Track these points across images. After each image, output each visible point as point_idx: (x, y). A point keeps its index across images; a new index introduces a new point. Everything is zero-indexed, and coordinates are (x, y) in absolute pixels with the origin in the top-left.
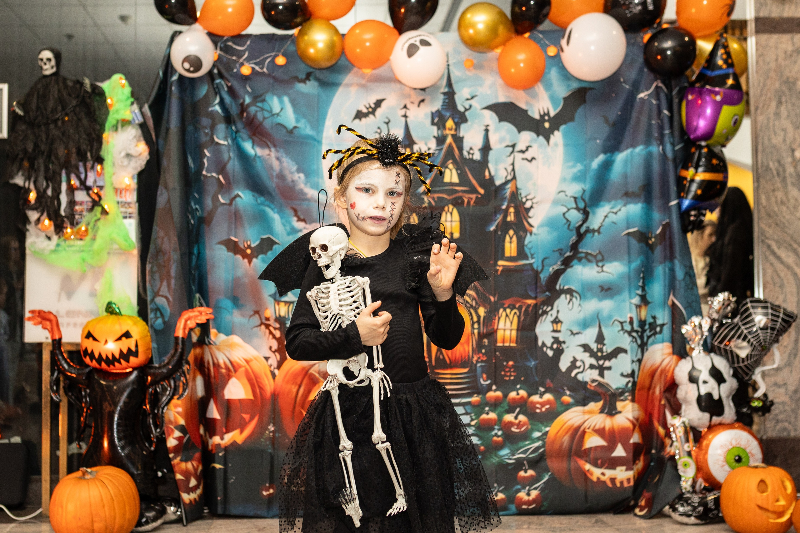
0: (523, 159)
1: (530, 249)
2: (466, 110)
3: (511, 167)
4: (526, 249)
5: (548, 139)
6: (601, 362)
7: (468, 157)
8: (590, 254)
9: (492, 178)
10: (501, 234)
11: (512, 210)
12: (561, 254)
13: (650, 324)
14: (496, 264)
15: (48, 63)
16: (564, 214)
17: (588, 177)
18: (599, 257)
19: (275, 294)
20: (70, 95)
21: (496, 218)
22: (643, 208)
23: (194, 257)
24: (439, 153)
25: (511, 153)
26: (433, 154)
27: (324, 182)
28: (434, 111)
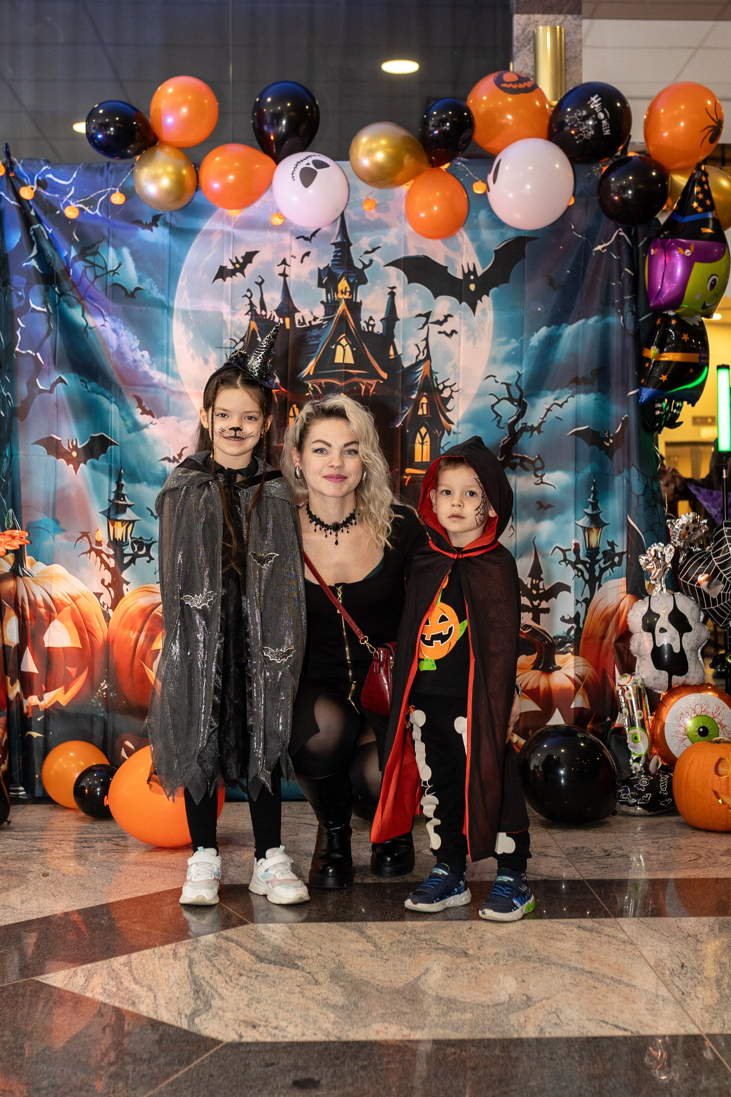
0: (440, 332)
2: (365, 266)
3: (425, 342)
5: (474, 307)
6: (536, 603)
7: (366, 330)
8: (527, 460)
9: (398, 358)
10: (410, 432)
11: (424, 400)
13: (605, 553)
14: (403, 472)
16: (493, 406)
17: (525, 357)
18: (538, 464)
19: (109, 509)
21: (404, 411)
22: (596, 399)
23: (5, 460)
24: (328, 324)
25: (424, 325)
26: (319, 326)
27: (176, 363)
28: (322, 268)
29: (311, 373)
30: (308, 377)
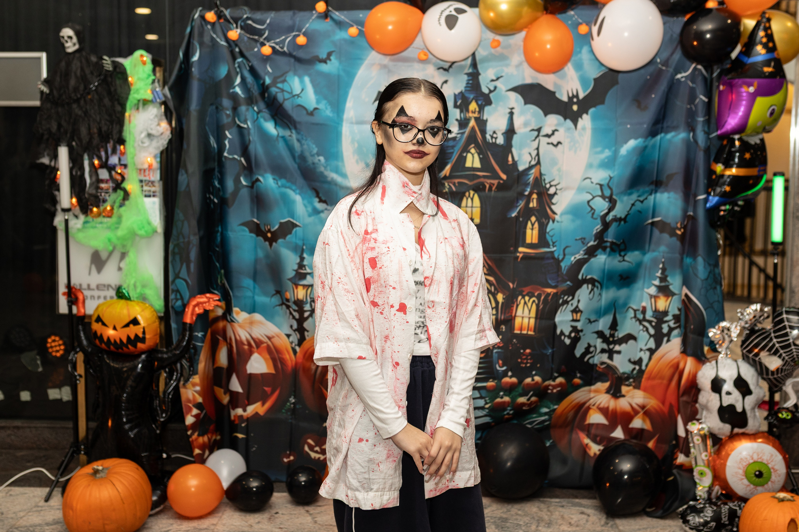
0: (548, 144)
1: (552, 236)
2: (491, 91)
3: (536, 151)
4: (548, 238)
5: (575, 123)
6: (611, 347)
7: (491, 141)
8: (614, 243)
9: (515, 163)
10: (523, 220)
11: (535, 196)
12: (583, 243)
14: (516, 251)
15: (69, 40)
16: (588, 202)
17: (616, 164)
18: (622, 246)
19: (294, 278)
20: (92, 73)
21: (518, 204)
22: (668, 198)
23: (219, 234)
24: (461, 137)
25: (536, 138)
26: (454, 139)
27: (344, 166)
28: (457, 93)
29: (448, 175)
30: (445, 178)
